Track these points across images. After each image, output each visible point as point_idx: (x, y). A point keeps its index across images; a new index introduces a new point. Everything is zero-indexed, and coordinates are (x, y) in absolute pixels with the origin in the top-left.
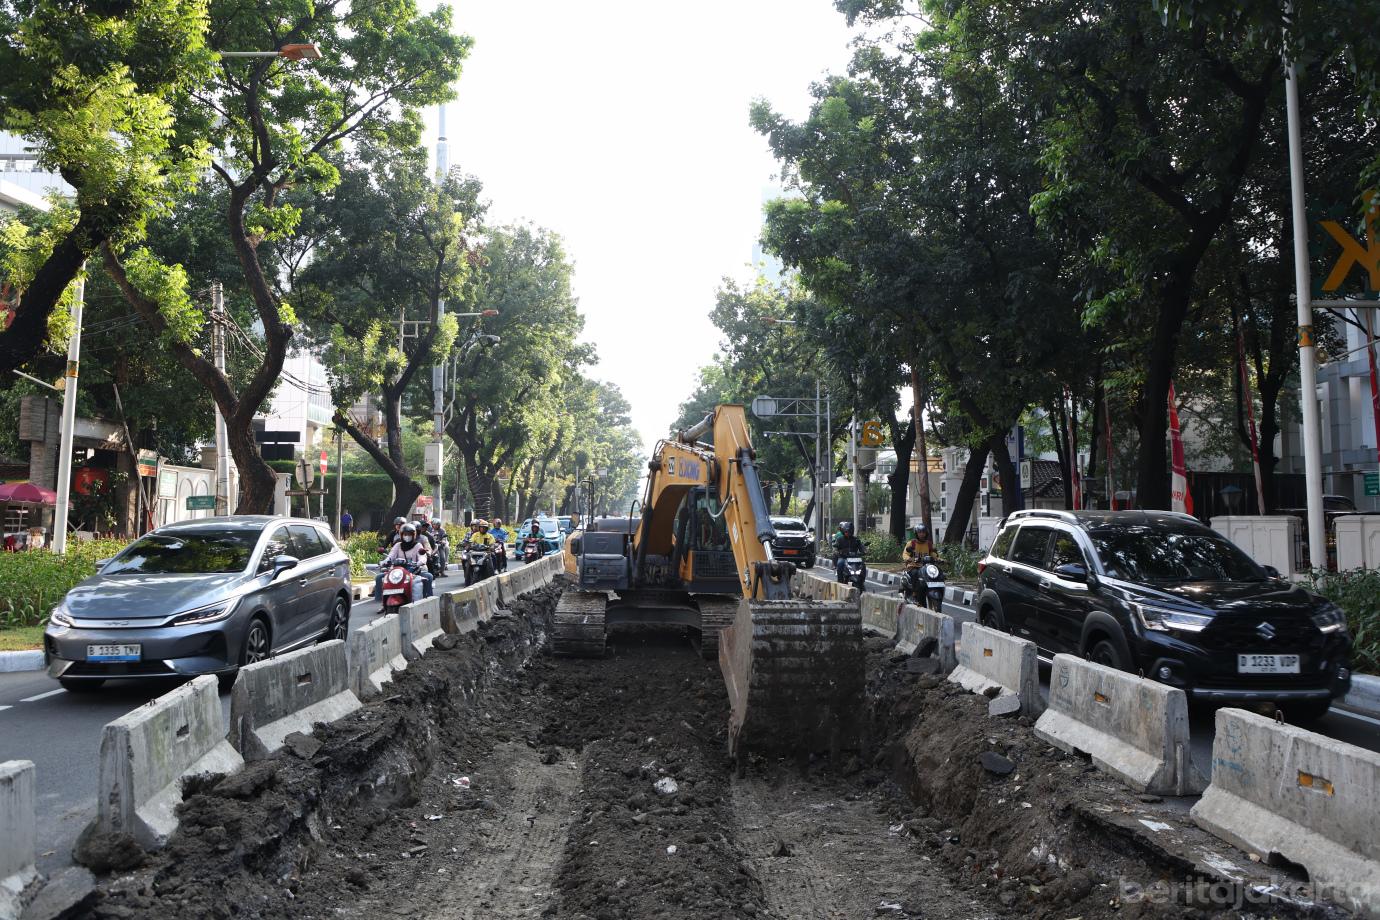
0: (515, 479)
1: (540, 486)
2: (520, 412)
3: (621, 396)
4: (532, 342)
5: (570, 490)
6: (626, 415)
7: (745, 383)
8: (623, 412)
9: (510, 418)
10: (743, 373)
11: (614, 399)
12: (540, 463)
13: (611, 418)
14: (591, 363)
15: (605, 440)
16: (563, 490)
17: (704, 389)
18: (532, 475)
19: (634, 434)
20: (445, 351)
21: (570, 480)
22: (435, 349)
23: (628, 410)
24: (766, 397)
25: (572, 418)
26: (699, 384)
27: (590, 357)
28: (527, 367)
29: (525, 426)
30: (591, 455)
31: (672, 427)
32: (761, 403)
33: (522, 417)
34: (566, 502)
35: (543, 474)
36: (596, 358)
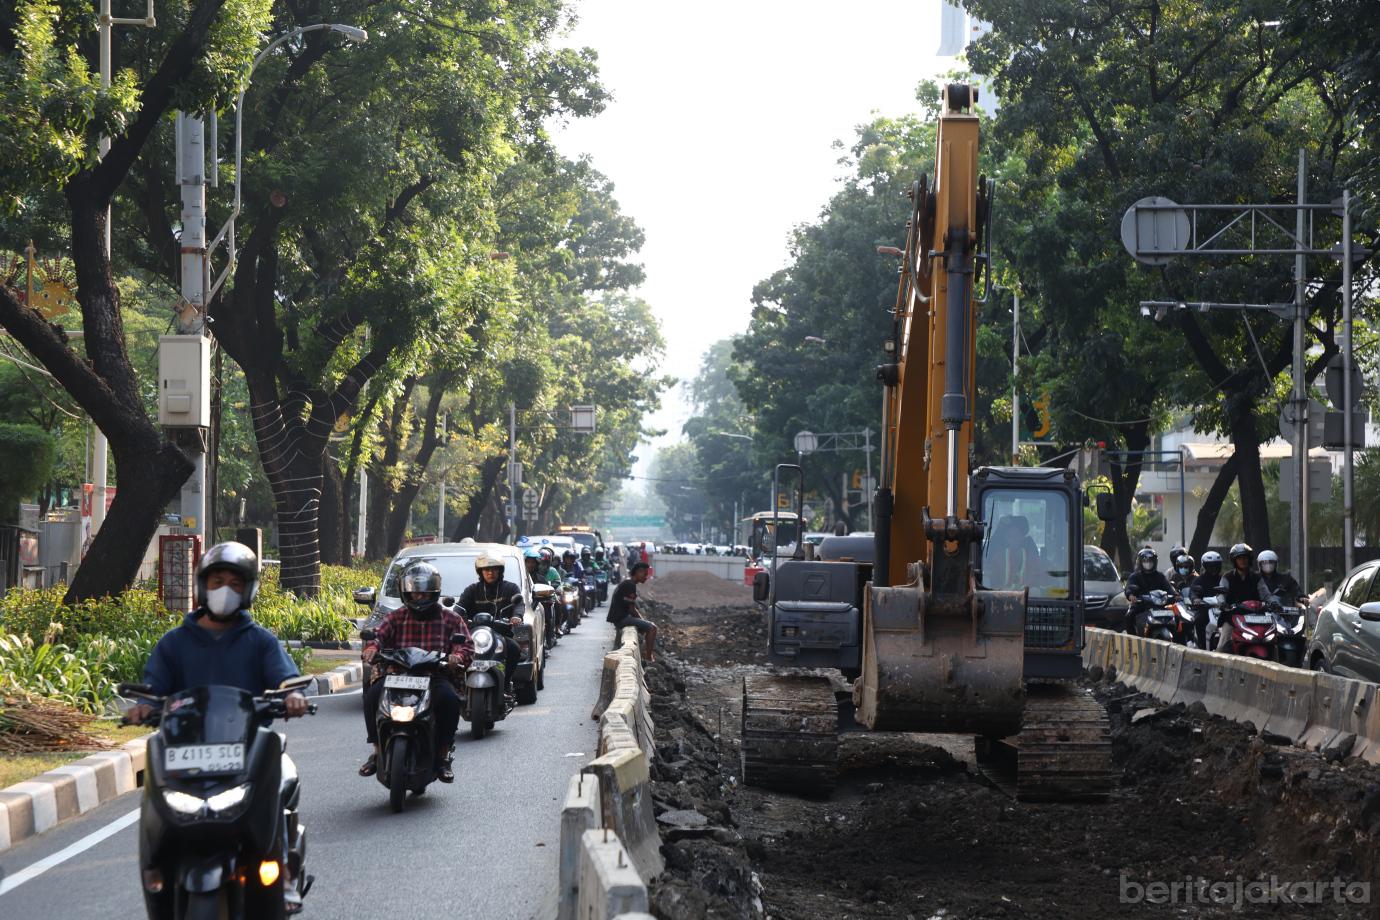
0: (365, 440)
1: (423, 458)
2: (407, 247)
3: (614, 205)
4: (429, 48)
5: (492, 469)
6: (631, 258)
7: (1037, 164)
8: (621, 251)
9: (376, 264)
10: (1029, 138)
11: (599, 215)
12: (423, 393)
13: (592, 269)
14: (582, 108)
15: (567, 330)
16: (472, 470)
17: (866, 184)
18: (406, 426)
19: (637, 313)
20: (242, 68)
21: (490, 439)
22: (214, 60)
23: (636, 246)
24: (1162, 202)
25: (510, 266)
26: (853, 172)
27: (580, 92)
28: (419, 119)
29: (422, 289)
30: (548, 368)
31: (759, 293)
32: (1146, 219)
33: (412, 261)
34: (478, 504)
35: (431, 424)
36: (596, 93)
